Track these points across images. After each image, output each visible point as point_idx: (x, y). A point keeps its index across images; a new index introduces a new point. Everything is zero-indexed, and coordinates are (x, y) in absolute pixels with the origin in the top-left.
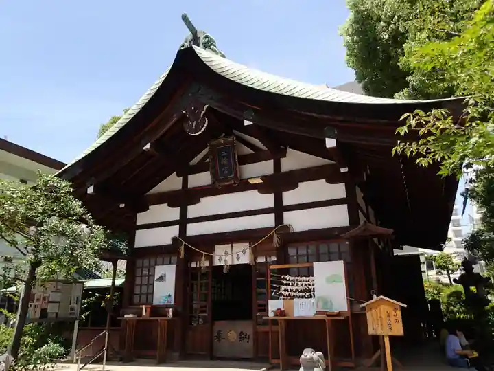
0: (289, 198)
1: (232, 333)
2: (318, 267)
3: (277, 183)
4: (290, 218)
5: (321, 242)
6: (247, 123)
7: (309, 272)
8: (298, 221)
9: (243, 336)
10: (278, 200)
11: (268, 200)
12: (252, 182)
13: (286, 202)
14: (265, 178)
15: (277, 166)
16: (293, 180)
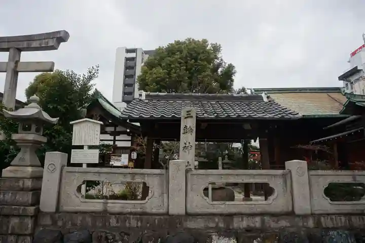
0: (117, 138)
2: (123, 155)
3: (115, 134)
4: (117, 143)
5: (124, 150)
6: (110, 121)
7: (121, 156)
8: (119, 144)
10: (115, 138)
11: (112, 138)
12: (108, 132)
13: (116, 139)
14: (112, 132)
15: (115, 129)
16: (119, 133)
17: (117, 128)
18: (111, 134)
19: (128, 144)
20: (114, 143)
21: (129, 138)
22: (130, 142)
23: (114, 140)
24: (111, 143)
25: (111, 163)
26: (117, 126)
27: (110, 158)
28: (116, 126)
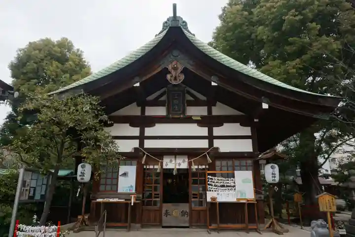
0: (217, 131)
1: (176, 211)
4: (217, 143)
5: (235, 160)
6: (213, 84)
7: (233, 176)
8: (224, 146)
9: (183, 213)
10: (211, 131)
11: (204, 131)
12: (194, 118)
13: (215, 134)
14: (202, 117)
15: (210, 111)
16: (220, 121)
17: (213, 108)
18: (202, 122)
19: (246, 146)
20: (211, 144)
21: (247, 131)
22: (250, 141)
23: (211, 138)
24: (204, 144)
25: (210, 196)
26: (215, 105)
27: (204, 183)
28: (210, 104)
